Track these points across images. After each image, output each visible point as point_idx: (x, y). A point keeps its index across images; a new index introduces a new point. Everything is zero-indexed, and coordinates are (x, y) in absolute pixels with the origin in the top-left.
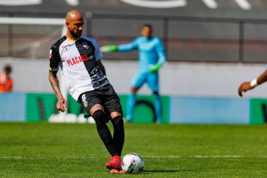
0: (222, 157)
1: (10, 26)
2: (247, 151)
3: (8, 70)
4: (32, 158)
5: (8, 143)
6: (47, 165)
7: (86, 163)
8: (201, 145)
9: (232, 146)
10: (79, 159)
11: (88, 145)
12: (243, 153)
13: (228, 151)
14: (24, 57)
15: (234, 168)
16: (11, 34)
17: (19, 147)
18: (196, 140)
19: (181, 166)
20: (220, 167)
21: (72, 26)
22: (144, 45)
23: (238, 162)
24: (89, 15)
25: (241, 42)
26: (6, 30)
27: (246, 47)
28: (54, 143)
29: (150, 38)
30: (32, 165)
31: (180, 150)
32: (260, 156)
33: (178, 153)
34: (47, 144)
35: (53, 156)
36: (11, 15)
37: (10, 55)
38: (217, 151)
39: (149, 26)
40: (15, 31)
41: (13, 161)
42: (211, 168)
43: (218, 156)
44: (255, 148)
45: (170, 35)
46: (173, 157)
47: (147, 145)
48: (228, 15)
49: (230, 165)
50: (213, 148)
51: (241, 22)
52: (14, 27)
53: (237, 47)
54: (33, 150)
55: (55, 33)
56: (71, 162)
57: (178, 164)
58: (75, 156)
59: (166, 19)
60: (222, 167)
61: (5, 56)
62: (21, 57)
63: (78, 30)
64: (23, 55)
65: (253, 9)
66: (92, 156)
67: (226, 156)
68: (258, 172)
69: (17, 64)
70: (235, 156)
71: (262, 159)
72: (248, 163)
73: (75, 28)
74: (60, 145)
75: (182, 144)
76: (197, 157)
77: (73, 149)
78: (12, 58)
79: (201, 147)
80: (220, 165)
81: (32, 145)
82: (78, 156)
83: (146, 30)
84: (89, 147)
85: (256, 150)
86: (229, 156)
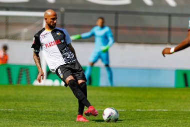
0: (155, 110)
1: (7, 17)
2: (173, 106)
3: (5, 48)
4: (21, 110)
5: (4, 100)
6: (32, 116)
7: (59, 114)
8: (140, 102)
9: (162, 103)
10: (54, 111)
11: (61, 102)
12: (170, 108)
13: (159, 106)
14: (16, 39)
15: (164, 118)
16: (7, 23)
17: (12, 103)
18: (136, 98)
19: (126, 117)
20: (154, 118)
21: (49, 20)
22: (99, 32)
23: (166, 114)
24: (62, 9)
25: (170, 29)
26: (4, 20)
27: (173, 33)
28: (37, 99)
29: (103, 27)
30: (21, 115)
31: (125, 105)
32: (182, 110)
33: (124, 107)
34: (32, 101)
35: (36, 109)
36: (8, 9)
37: (7, 37)
38: (152, 106)
39: (102, 19)
40: (10, 21)
41: (8, 112)
42: (148, 118)
43: (152, 110)
44: (178, 104)
45: (120, 25)
46: (120, 110)
47: (102, 101)
48: (161, 10)
49: (161, 116)
50: (149, 104)
51: (170, 15)
52: (10, 18)
53: (167, 33)
54: (22, 105)
55: (38, 22)
56: (49, 113)
57: (124, 115)
58: (51, 109)
59: (117, 13)
60: (155, 118)
61: (3, 39)
62: (14, 39)
63: (53, 23)
64: (15, 37)
65: (178, 6)
66: (64, 109)
67: (158, 110)
68: (180, 121)
69: (11, 44)
70: (164, 110)
71: (183, 112)
72: (173, 115)
73: (51, 22)
74: (41, 101)
75: (127, 101)
76: (137, 110)
77: (50, 104)
78: (8, 40)
79: (140, 103)
80: (154, 116)
81: (21, 101)
82: (53, 109)
83: (100, 21)
84: (61, 103)
85: (179, 106)
86: (160, 110)
